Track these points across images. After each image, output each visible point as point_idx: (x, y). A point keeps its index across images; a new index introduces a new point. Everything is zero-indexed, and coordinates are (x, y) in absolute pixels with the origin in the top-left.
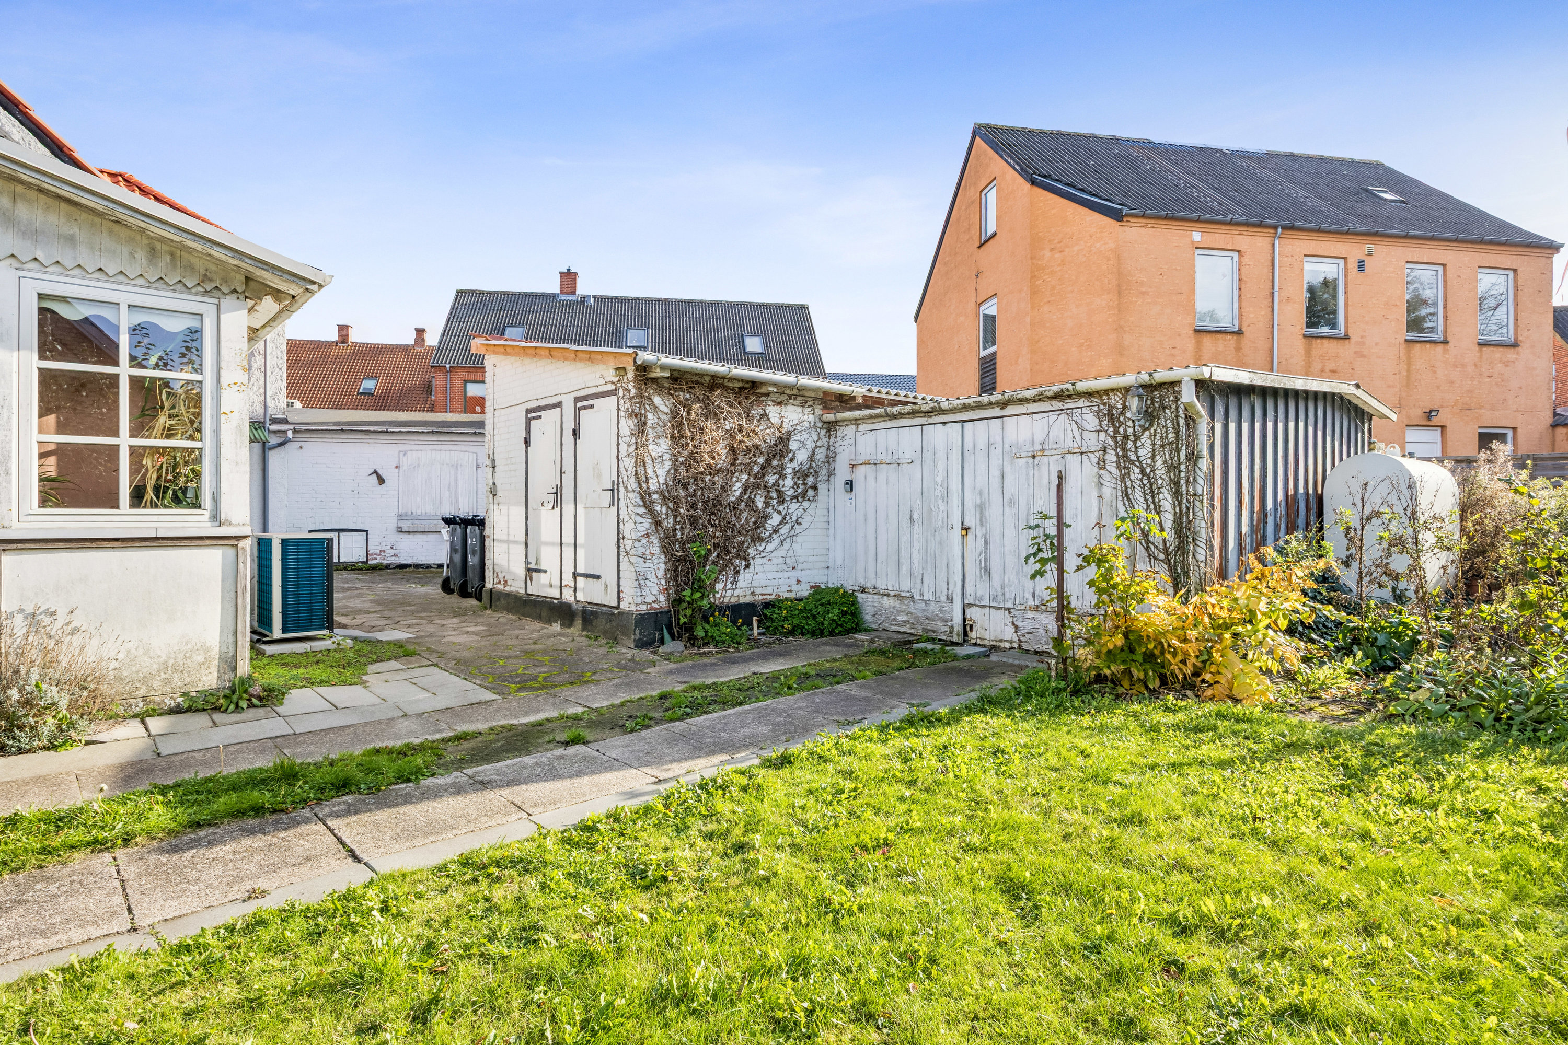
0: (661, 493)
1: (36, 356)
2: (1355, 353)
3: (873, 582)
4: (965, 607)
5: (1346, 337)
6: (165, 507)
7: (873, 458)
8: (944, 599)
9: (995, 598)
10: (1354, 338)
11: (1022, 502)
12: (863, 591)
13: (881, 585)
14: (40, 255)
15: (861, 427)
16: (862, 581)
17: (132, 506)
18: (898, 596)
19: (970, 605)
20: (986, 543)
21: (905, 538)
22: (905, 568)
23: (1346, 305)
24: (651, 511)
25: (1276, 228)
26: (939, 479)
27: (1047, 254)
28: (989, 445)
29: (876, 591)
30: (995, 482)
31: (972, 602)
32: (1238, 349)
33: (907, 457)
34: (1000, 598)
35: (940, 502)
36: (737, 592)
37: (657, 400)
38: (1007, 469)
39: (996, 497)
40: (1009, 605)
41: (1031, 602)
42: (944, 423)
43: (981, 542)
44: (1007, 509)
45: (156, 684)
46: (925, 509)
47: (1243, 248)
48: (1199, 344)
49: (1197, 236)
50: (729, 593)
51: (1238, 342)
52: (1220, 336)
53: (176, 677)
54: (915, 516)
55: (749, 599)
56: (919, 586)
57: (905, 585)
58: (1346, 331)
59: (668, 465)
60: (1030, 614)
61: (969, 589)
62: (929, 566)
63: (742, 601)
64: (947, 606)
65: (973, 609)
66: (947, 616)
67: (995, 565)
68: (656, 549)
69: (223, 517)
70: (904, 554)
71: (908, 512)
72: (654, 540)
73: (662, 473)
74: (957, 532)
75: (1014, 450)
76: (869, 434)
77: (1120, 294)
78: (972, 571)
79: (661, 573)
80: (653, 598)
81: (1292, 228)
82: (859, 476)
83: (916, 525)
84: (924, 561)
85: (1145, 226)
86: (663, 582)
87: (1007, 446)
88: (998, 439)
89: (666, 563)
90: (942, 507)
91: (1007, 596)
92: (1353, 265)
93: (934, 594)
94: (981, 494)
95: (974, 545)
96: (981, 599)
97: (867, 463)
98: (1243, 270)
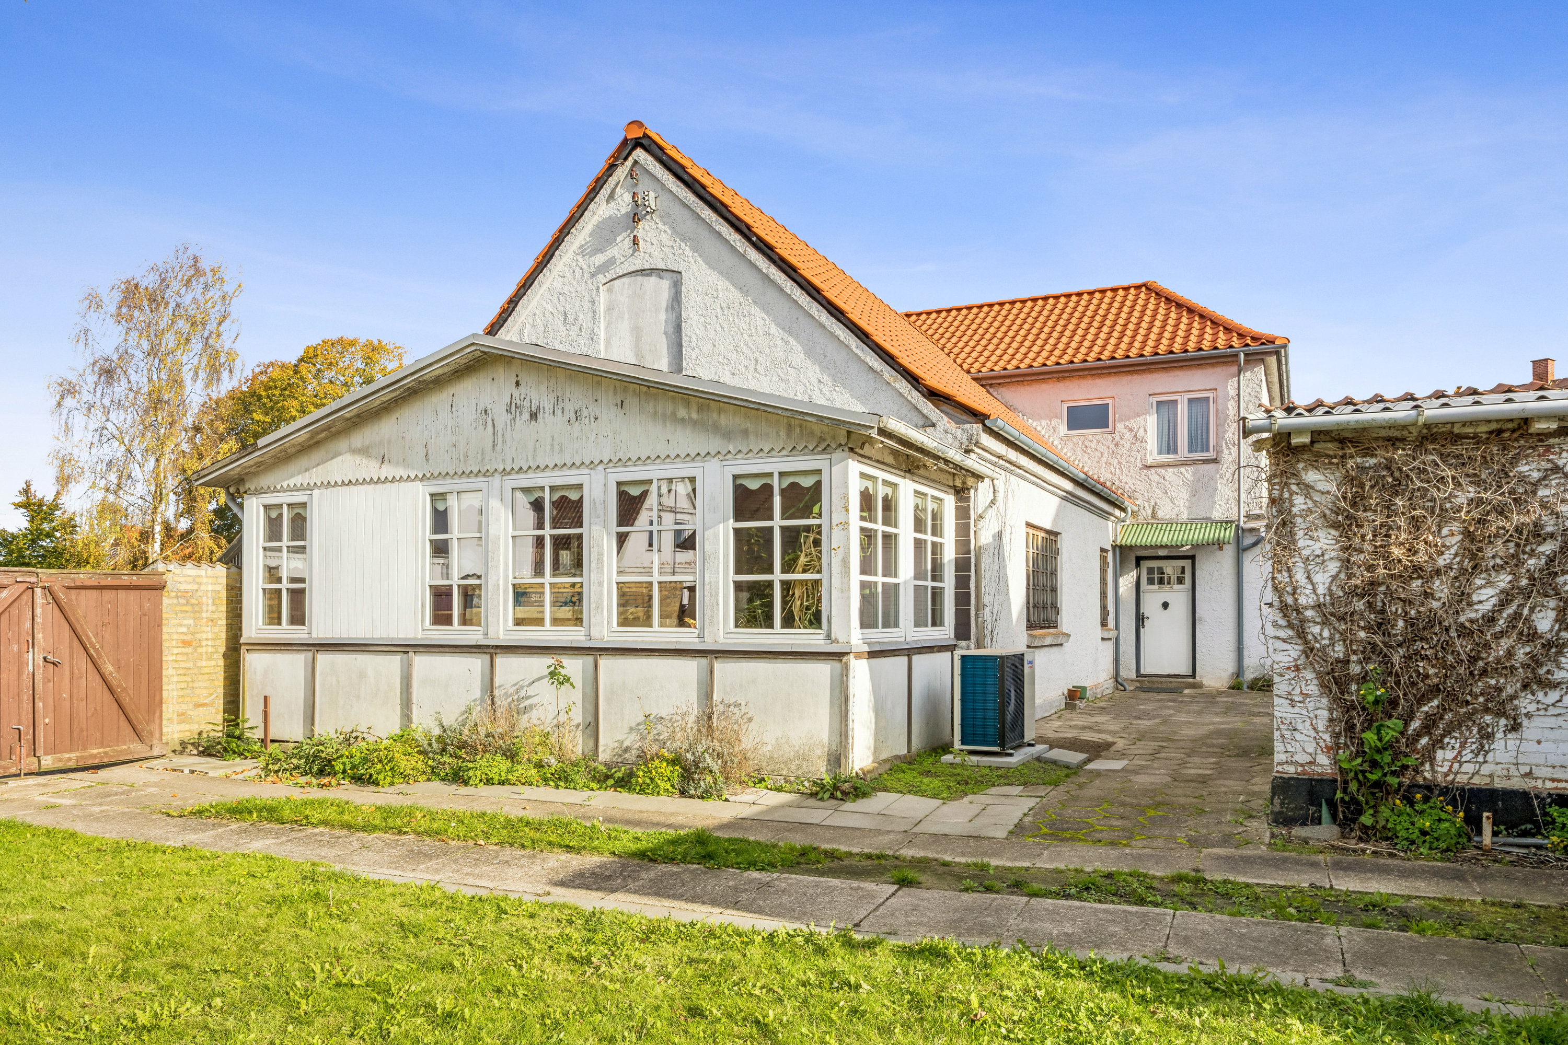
0: (1318, 606)
1: (732, 521)
6: (805, 628)
14: (731, 448)
17: (783, 627)
24: (1301, 633)
36: (1486, 769)
37: (1311, 476)
45: (793, 767)
50: (1469, 768)
53: (805, 764)
55: (1516, 784)
59: (1333, 567)
63: (1498, 784)
68: (1313, 689)
69: (833, 636)
72: (1309, 675)
73: (1322, 579)
79: (1321, 725)
80: (1309, 759)
86: (1327, 737)
89: (1331, 710)
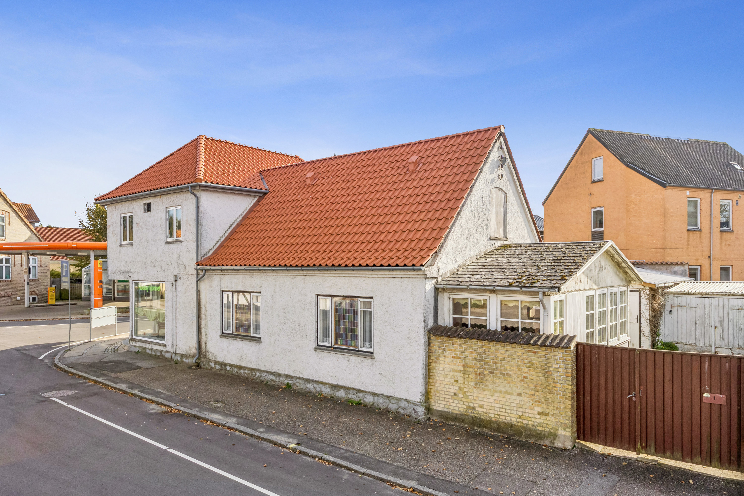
2: (736, 237)
3: (681, 340)
4: (715, 348)
5: (732, 231)
7: (681, 305)
8: (708, 346)
9: (726, 346)
10: (735, 232)
11: (735, 321)
12: (677, 343)
13: (684, 341)
15: (675, 295)
16: (676, 340)
18: (691, 345)
19: (717, 348)
20: (723, 331)
21: (693, 328)
22: (693, 337)
23: (732, 218)
25: (712, 189)
26: (707, 313)
27: (633, 196)
28: (724, 305)
29: (682, 343)
30: (726, 315)
31: (717, 346)
32: (700, 237)
33: (694, 306)
34: (727, 346)
35: (707, 319)
38: (730, 312)
39: (726, 319)
40: (730, 348)
41: (737, 347)
42: (708, 298)
43: (721, 331)
44: (730, 322)
46: (701, 321)
47: (702, 197)
48: (688, 236)
49: (688, 193)
51: (700, 234)
52: (695, 232)
54: (697, 322)
56: (698, 342)
57: (693, 342)
58: (733, 229)
60: (737, 350)
61: (717, 343)
62: (702, 337)
64: (709, 348)
65: (718, 349)
66: (709, 350)
67: (726, 336)
70: (693, 333)
71: (694, 321)
74: (713, 327)
75: (732, 307)
76: (679, 298)
77: (665, 217)
78: (718, 338)
81: (718, 189)
82: (675, 310)
83: (698, 325)
84: (700, 336)
85: (672, 190)
87: (730, 306)
88: (727, 304)
90: (707, 320)
91: (730, 345)
92: (735, 203)
93: (704, 345)
94: (721, 318)
95: (718, 331)
96: (721, 346)
97: (679, 306)
98: (702, 205)
